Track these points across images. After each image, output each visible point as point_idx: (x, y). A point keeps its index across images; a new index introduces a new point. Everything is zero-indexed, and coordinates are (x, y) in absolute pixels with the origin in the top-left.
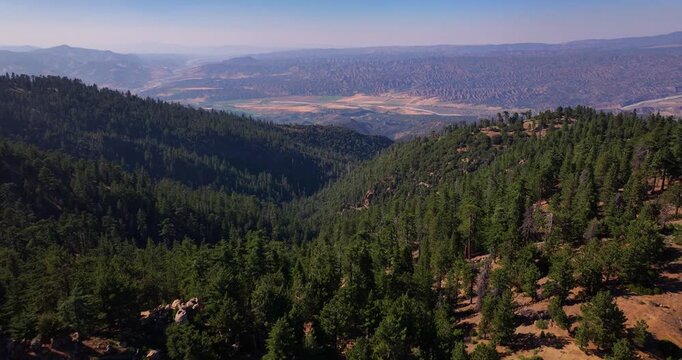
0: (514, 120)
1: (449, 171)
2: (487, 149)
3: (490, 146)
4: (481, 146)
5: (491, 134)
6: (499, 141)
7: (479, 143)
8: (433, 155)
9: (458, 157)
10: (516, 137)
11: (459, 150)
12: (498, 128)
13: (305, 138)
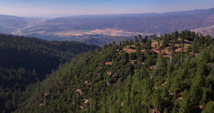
0: (145, 41)
2: (125, 64)
3: (128, 61)
4: (121, 61)
5: (129, 51)
6: (134, 57)
7: (121, 59)
8: (90, 67)
9: (104, 70)
10: (146, 54)
11: (107, 63)
12: (134, 46)
13: (60, 48)
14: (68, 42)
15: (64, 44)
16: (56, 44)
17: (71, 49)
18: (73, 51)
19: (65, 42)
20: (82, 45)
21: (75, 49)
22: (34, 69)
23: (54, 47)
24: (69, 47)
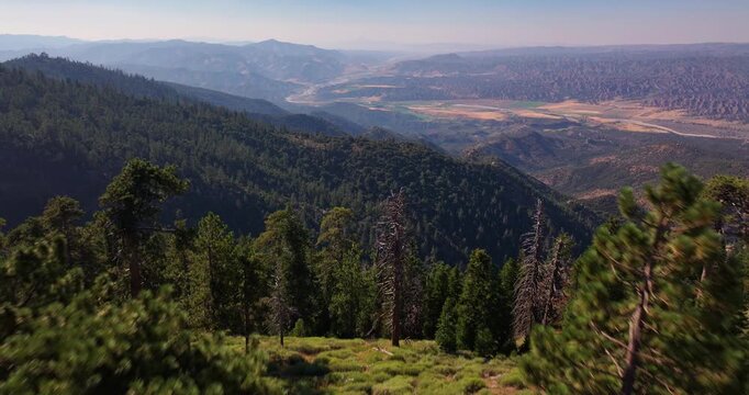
14: (363, 142)
15: (347, 146)
16: (313, 144)
17: (368, 171)
18: (372, 183)
19: (352, 140)
20: (428, 158)
21: (382, 177)
24: (359, 162)
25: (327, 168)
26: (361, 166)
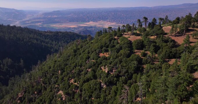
0: (152, 25)
1: (88, 80)
2: (129, 56)
3: (132, 52)
4: (122, 52)
5: (133, 38)
6: (141, 46)
7: (121, 48)
9: (97, 65)
11: (101, 55)
12: (138, 32)
13: (52, 37)
14: (61, 32)
15: (57, 34)
16: (49, 34)
18: (66, 41)
19: (58, 32)
20: (76, 35)
21: (68, 39)
22: (22, 60)
23: (46, 37)
24: (62, 37)
25: (54, 39)
26: (62, 38)
